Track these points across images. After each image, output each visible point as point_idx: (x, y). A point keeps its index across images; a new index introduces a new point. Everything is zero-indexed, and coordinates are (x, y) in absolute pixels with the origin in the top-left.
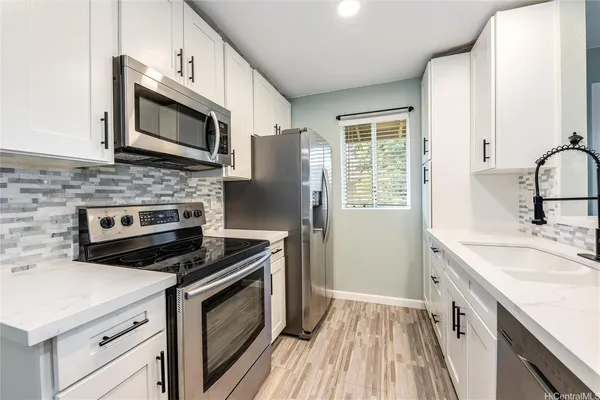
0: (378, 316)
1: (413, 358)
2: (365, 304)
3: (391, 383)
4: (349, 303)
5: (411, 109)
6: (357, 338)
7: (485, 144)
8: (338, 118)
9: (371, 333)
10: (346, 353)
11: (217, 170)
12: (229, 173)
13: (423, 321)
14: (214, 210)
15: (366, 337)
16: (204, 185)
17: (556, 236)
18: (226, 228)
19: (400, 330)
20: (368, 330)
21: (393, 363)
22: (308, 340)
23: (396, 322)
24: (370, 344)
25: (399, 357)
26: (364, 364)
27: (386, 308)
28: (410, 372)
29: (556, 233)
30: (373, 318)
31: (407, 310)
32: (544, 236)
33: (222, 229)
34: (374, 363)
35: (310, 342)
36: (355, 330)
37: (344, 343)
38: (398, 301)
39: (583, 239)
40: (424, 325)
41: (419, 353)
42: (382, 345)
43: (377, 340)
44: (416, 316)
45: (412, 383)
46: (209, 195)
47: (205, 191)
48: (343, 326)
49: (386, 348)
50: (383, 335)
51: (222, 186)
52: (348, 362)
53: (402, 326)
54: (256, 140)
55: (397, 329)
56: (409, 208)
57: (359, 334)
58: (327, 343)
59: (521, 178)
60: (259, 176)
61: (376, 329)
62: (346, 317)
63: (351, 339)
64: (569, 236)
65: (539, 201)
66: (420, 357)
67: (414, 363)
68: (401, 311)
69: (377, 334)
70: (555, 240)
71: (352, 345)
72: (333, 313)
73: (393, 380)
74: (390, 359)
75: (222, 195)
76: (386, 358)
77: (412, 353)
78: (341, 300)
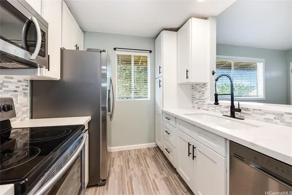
0: (138, 156)
1: (161, 174)
2: (129, 151)
3: (158, 192)
4: (120, 153)
5: (151, 52)
6: (132, 172)
7: (187, 71)
8: (115, 49)
9: (138, 166)
10: (130, 185)
11: (32, 70)
12: (42, 74)
13: (157, 153)
14: (21, 104)
15: (136, 170)
16: (11, 82)
17: (208, 109)
18: (32, 118)
19: (150, 160)
20: (135, 165)
21: (154, 180)
22: (104, 185)
23: (147, 157)
24: (139, 174)
25: (155, 175)
26: (141, 187)
27: (139, 150)
28: (163, 182)
29: (208, 107)
30: (135, 158)
31: (149, 149)
32: (203, 109)
33: (28, 119)
34: (145, 184)
35: (106, 186)
36: (129, 168)
37: (126, 179)
38: (144, 146)
39: (219, 109)
40: (159, 155)
41: (162, 170)
42: (145, 172)
43: (142, 169)
44: (154, 151)
45: (166, 187)
46: (15, 91)
47: (12, 87)
48: (122, 168)
49: (148, 173)
50: (144, 166)
51: (29, 84)
52: (132, 189)
53: (150, 158)
54: (64, 51)
55: (148, 160)
56: (149, 99)
57: (132, 170)
58: (116, 182)
59: (193, 86)
60: (67, 78)
61: (139, 164)
62: (122, 162)
63: (129, 175)
64: (214, 108)
65: (216, 95)
66: (163, 172)
67: (163, 176)
68: (147, 150)
69: (141, 166)
70: (208, 110)
71: (131, 178)
72: (113, 162)
73: (158, 190)
74: (152, 179)
75: (28, 91)
76: (150, 179)
77: (160, 172)
78: (115, 152)
